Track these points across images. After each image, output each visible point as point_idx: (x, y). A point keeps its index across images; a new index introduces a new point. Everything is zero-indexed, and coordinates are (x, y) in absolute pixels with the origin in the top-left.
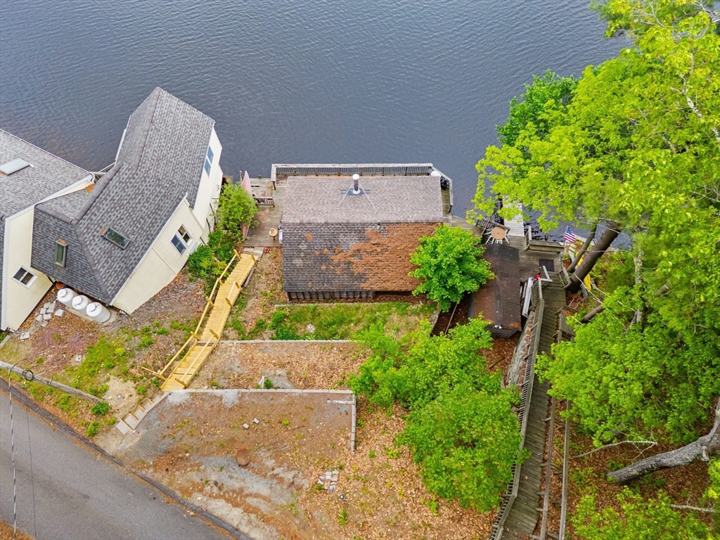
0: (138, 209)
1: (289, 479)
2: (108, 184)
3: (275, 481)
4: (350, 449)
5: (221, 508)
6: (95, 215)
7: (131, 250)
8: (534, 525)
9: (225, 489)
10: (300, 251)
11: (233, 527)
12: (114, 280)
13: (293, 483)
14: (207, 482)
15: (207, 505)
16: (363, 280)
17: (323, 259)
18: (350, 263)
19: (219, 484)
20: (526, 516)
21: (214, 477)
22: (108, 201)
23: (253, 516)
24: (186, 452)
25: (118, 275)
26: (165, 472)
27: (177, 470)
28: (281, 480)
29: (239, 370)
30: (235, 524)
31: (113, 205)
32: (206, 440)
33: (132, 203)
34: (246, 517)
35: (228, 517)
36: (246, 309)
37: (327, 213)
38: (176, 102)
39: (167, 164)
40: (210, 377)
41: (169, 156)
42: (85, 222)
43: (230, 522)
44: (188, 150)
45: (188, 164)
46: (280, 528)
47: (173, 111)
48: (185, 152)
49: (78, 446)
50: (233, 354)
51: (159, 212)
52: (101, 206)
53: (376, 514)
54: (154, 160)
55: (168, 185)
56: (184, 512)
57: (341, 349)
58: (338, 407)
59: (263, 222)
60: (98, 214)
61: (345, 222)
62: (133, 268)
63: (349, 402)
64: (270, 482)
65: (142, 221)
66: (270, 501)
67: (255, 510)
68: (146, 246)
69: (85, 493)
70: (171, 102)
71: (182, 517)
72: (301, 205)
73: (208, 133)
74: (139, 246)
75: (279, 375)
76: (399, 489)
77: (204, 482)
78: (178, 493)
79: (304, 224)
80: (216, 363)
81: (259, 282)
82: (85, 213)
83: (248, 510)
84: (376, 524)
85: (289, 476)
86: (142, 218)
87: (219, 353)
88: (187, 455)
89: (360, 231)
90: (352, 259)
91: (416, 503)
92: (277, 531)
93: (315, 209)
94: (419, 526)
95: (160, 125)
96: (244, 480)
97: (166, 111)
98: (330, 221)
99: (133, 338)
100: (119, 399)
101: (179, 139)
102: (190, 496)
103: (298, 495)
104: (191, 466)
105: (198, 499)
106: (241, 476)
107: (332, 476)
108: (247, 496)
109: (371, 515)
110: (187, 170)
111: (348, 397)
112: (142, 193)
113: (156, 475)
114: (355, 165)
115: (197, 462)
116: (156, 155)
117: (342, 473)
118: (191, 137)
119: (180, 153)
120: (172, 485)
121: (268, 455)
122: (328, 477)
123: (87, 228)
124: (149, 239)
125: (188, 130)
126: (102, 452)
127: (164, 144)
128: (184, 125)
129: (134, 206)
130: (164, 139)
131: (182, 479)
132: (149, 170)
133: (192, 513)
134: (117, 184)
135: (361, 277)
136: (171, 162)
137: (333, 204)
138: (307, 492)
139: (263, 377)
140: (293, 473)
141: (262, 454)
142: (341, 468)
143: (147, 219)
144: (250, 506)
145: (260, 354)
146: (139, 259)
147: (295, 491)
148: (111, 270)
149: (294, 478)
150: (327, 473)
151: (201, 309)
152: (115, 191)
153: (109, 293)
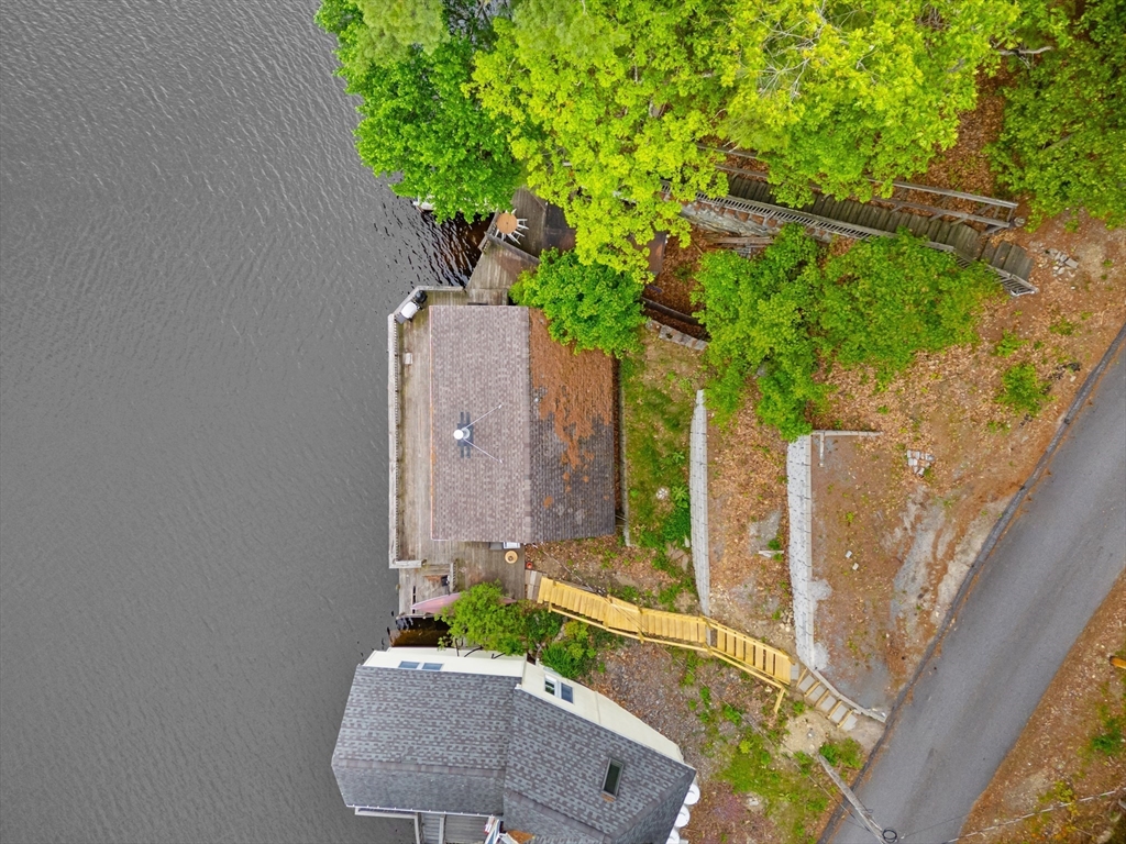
0: (563, 755)
1: (918, 509)
2: (542, 804)
3: (918, 526)
4: (878, 437)
5: (948, 588)
6: (591, 813)
7: (622, 755)
8: (970, 229)
9: (927, 584)
10: (566, 514)
11: (970, 571)
12: (665, 771)
13: (921, 504)
14: (919, 608)
15: (945, 604)
16: (600, 422)
17: (575, 481)
18: (580, 442)
19: (921, 592)
20: (960, 237)
21: (914, 600)
22: (567, 800)
23: (958, 549)
24: (885, 637)
25: (658, 767)
26: (906, 660)
27: (903, 644)
28: (918, 518)
29: (750, 586)
30: (966, 568)
31: (569, 792)
32: (872, 614)
33: (558, 766)
34: (959, 557)
35: (959, 578)
36: (637, 586)
37: (510, 477)
38: (348, 730)
39: (463, 727)
40: (765, 622)
41: (448, 727)
42: (604, 826)
43: (964, 575)
44: (427, 699)
45: (450, 696)
46: (972, 516)
47: (367, 732)
48: (432, 703)
49: (871, 776)
50: (726, 596)
51: (558, 724)
52: (576, 808)
53: (963, 406)
54: (465, 748)
55: (516, 718)
56: (951, 630)
57: (717, 451)
58: (828, 454)
59: (483, 574)
60: (588, 810)
61: (528, 450)
62: (643, 748)
63: (822, 439)
64: (920, 532)
65: (578, 746)
66: (941, 530)
67: (951, 546)
68: (609, 735)
69: (927, 755)
70: (351, 738)
71: (956, 633)
72: (494, 517)
73: (385, 673)
74: (612, 745)
75: (758, 531)
76: (928, 379)
77: (918, 612)
78: (931, 640)
79: (533, 511)
80: (741, 616)
81: (587, 572)
82: (593, 827)
83: (950, 555)
84: (974, 407)
85: (913, 509)
86: (573, 747)
87: (727, 615)
88: (888, 636)
89: (541, 427)
90: (576, 438)
91: (946, 360)
92: (974, 519)
93: (501, 496)
94: (976, 357)
95: (400, 749)
96: (918, 563)
97: (372, 744)
98: (527, 472)
99: (721, 734)
100: (814, 735)
101: (413, 716)
102: (934, 626)
103: (934, 498)
104: (899, 629)
105: (937, 616)
106: (913, 567)
107: (913, 458)
108: (935, 558)
109: (964, 411)
110: (463, 696)
111: (816, 441)
112: (539, 753)
113: (909, 671)
114: (390, 436)
115: (895, 623)
116: (454, 746)
117: (909, 446)
118: (403, 698)
119: (437, 711)
120: (921, 649)
121: (889, 536)
122: (915, 462)
123: (611, 821)
124: (599, 733)
125: (392, 704)
126: (880, 742)
127: (432, 737)
128: (384, 711)
129: (560, 762)
130: (423, 739)
131: (914, 637)
132: (483, 752)
133: (953, 621)
134: (538, 791)
135: (597, 425)
136: (457, 721)
137: (491, 469)
138: (932, 487)
139: (760, 552)
140: (910, 505)
141: (888, 543)
142: (904, 447)
143: (573, 739)
144: (946, 553)
145: (725, 560)
146: (630, 742)
147: (930, 501)
148: (655, 778)
149: (915, 504)
150: (910, 464)
151: (649, 649)
152: (549, 792)
153: (683, 774)
